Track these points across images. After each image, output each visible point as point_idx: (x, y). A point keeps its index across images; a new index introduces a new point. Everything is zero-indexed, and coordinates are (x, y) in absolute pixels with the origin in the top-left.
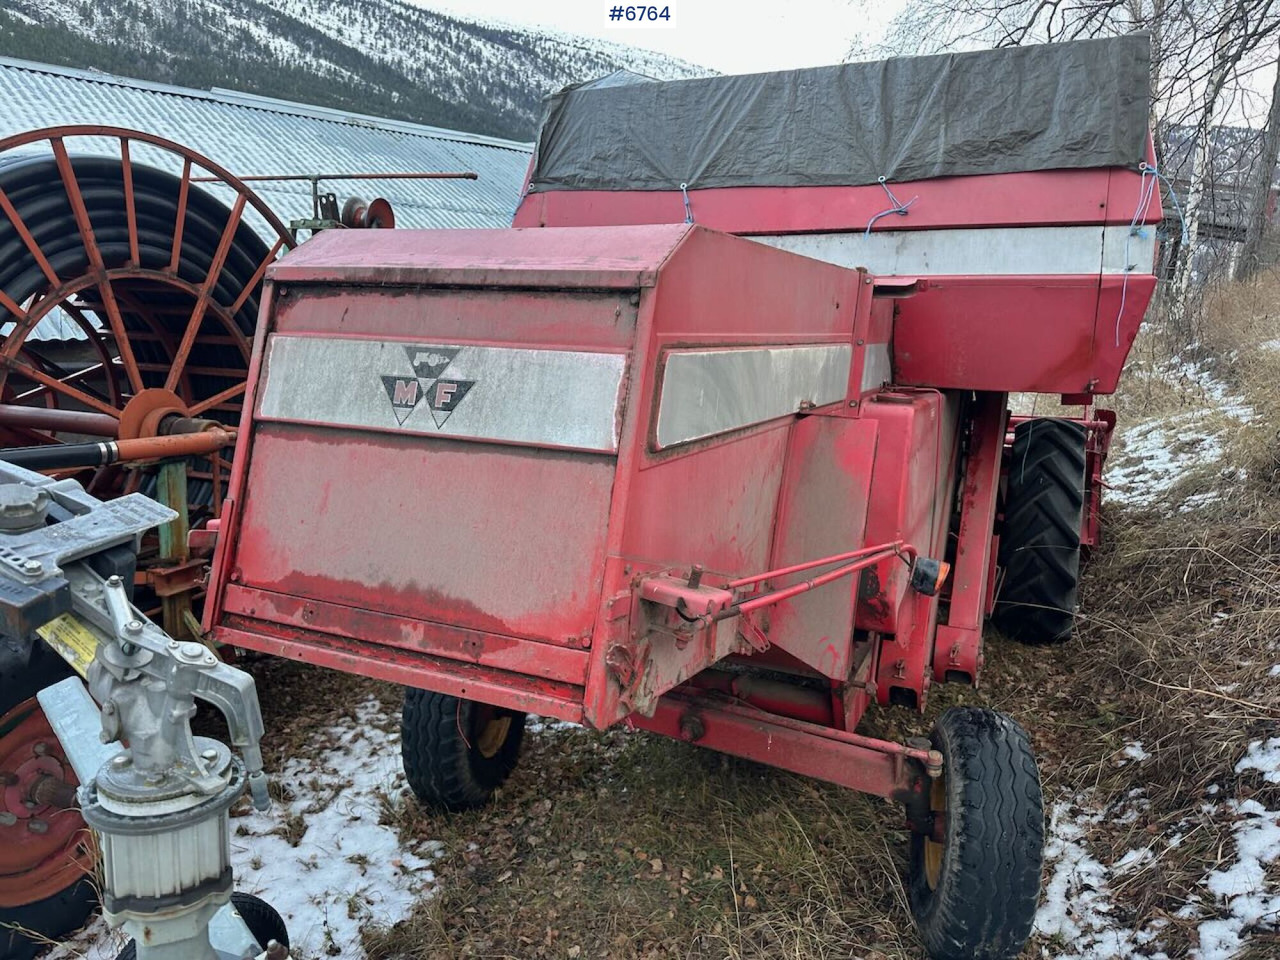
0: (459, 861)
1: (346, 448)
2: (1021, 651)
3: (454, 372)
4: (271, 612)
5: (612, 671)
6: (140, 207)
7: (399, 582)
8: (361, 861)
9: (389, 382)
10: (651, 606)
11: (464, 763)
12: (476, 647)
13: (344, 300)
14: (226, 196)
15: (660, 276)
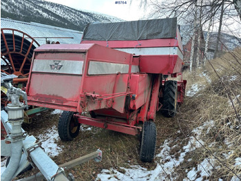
0: (67, 148)
1: (45, 75)
2: (166, 119)
3: (60, 64)
4: (33, 100)
5: (81, 104)
6: (16, 42)
7: (52, 94)
8: (51, 148)
9: (51, 66)
10: (88, 97)
11: (68, 133)
12: (62, 103)
13: (45, 54)
14: (30, 40)
15: (88, 50)
